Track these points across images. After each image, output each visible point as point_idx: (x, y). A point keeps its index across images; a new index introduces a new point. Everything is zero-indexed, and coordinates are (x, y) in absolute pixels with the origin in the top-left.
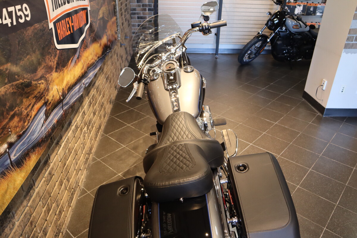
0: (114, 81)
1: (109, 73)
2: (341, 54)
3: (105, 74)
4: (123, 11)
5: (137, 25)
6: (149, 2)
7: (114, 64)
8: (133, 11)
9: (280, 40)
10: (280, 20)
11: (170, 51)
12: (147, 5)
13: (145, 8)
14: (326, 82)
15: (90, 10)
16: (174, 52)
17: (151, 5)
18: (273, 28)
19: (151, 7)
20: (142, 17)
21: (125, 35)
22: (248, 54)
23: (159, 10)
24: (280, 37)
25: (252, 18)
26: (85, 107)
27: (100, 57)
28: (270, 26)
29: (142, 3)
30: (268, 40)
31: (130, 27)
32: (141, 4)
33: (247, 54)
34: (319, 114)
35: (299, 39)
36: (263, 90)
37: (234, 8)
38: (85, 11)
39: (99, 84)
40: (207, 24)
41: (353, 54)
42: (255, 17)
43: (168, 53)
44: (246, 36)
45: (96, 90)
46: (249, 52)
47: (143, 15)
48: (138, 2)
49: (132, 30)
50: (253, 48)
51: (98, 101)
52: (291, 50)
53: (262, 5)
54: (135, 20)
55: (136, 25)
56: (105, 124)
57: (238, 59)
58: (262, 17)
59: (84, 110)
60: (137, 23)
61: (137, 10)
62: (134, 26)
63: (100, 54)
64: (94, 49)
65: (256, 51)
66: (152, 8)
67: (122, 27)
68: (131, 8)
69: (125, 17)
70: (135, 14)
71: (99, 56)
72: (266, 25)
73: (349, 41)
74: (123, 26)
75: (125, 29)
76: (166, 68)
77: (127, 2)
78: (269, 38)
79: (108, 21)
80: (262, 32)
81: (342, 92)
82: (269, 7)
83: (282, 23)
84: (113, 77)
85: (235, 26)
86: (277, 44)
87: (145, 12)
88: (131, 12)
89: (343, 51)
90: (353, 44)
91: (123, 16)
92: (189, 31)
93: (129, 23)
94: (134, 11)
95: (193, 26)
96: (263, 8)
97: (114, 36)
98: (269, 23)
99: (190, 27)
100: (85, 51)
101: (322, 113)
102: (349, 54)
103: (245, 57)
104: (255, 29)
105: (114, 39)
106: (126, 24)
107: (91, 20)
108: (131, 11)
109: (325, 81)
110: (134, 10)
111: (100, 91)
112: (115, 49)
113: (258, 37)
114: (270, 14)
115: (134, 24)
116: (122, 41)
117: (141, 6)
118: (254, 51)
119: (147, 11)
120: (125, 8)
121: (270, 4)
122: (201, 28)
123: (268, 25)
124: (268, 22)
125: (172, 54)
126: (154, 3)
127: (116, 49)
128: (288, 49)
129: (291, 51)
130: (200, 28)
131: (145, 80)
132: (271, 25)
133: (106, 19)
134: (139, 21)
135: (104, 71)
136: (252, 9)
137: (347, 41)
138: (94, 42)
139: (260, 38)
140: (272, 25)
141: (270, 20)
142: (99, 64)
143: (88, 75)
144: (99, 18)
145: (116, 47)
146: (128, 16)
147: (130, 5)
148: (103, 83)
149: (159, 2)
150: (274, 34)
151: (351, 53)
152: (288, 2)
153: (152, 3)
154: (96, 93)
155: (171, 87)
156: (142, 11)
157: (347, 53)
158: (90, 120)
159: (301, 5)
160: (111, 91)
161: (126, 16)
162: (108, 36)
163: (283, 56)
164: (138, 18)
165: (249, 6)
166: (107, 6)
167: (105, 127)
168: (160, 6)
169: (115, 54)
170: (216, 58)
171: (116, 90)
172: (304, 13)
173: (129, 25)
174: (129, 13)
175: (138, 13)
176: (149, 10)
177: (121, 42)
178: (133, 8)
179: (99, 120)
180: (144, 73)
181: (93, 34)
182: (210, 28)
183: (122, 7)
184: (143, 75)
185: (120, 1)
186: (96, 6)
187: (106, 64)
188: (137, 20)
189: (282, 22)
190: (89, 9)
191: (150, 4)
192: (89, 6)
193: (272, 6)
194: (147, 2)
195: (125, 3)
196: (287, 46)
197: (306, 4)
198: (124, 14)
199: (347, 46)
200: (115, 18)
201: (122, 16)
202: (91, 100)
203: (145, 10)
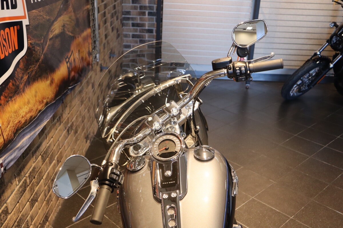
0: (83, 129)
1: (74, 119)
3: (66, 122)
4: (108, 16)
5: (131, 36)
6: (150, 2)
7: (85, 102)
8: (125, 15)
11: (170, 112)
12: (146, 6)
13: (143, 11)
15: (27, 26)
16: (177, 113)
17: (153, 7)
18: (339, 46)
19: (153, 10)
20: (139, 24)
21: (109, 52)
22: (298, 85)
23: (164, 15)
25: (304, 30)
26: (9, 201)
27: (51, 101)
28: (334, 43)
29: (140, 4)
30: (331, 66)
31: (119, 38)
32: (138, 5)
33: (295, 86)
36: (325, 147)
37: (276, 14)
38: (15, 27)
39: (50, 145)
40: (244, 65)
42: (308, 28)
43: (166, 116)
44: (294, 56)
45: (42, 156)
46: (299, 82)
47: (140, 21)
48: (133, 3)
49: (123, 43)
50: (306, 77)
51: (46, 173)
53: (321, 11)
54: (128, 28)
55: (129, 35)
56: (60, 207)
57: (282, 93)
58: (320, 29)
59: (6, 207)
60: (131, 32)
61: (131, 13)
62: (126, 36)
63: (50, 97)
64: (36, 92)
65: (310, 82)
66: (154, 12)
67: (104, 41)
68: (123, 10)
69: (111, 25)
70: (128, 19)
71: (48, 100)
72: (328, 41)
74: (107, 39)
75: (111, 44)
76: (159, 149)
77: (116, 3)
78: (332, 62)
79: (73, 38)
80: (320, 53)
82: (331, 13)
84: (83, 121)
85: (277, 40)
87: (144, 17)
88: (123, 16)
91: (108, 24)
92: (208, 76)
93: (118, 33)
94: (128, 15)
95: (216, 66)
96: (322, 15)
97: (86, 59)
98: (334, 40)
99: (211, 69)
100: (10, 102)
103: (293, 89)
104: (308, 46)
105: (85, 64)
106: (112, 35)
107: (30, 42)
108: (123, 14)
110: (128, 13)
111: (52, 155)
112: (89, 77)
113: (314, 60)
114: (335, 25)
115: (127, 34)
116: (105, 62)
117: (139, 8)
118: (307, 82)
119: (147, 16)
120: (113, 11)
121: (334, 9)
122: (231, 71)
123: (332, 42)
124: (332, 37)
125: (173, 117)
126: (158, 4)
127: (91, 77)
130: (229, 70)
131: (112, 180)
132: (336, 43)
133: (70, 34)
134: (134, 29)
135: (62, 120)
136: (304, 16)
138: (37, 80)
139: (318, 62)
140: (338, 42)
141: (335, 34)
142: (49, 114)
143: (16, 145)
144: (51, 36)
145: (91, 74)
146: (117, 23)
147: (122, 6)
148: (60, 140)
149: (164, 3)
150: (341, 56)
153: (155, 4)
154: (40, 164)
155: (165, 196)
156: (140, 15)
158: (20, 219)
160: (75, 147)
161: (114, 23)
162: (71, 64)
164: (133, 25)
165: (300, 12)
166: (73, 14)
167: (58, 213)
168: (165, 9)
169: (88, 85)
170: (247, 88)
171: (86, 142)
173: (118, 36)
174: (120, 18)
175: (133, 19)
176: (150, 14)
177: (103, 65)
178: (126, 10)
179: (45, 208)
180: (112, 164)
181: (35, 67)
182: (248, 72)
183: (106, 10)
184: (110, 168)
185: (103, 1)
186: (45, 17)
187: (68, 106)
188: (131, 27)
190: (26, 22)
191: (151, 6)
192: (26, 18)
193: (337, 11)
194: (147, 2)
195: (112, 4)
198: (109, 20)
200: (89, 31)
201: (106, 25)
202: (28, 181)
203: (144, 14)
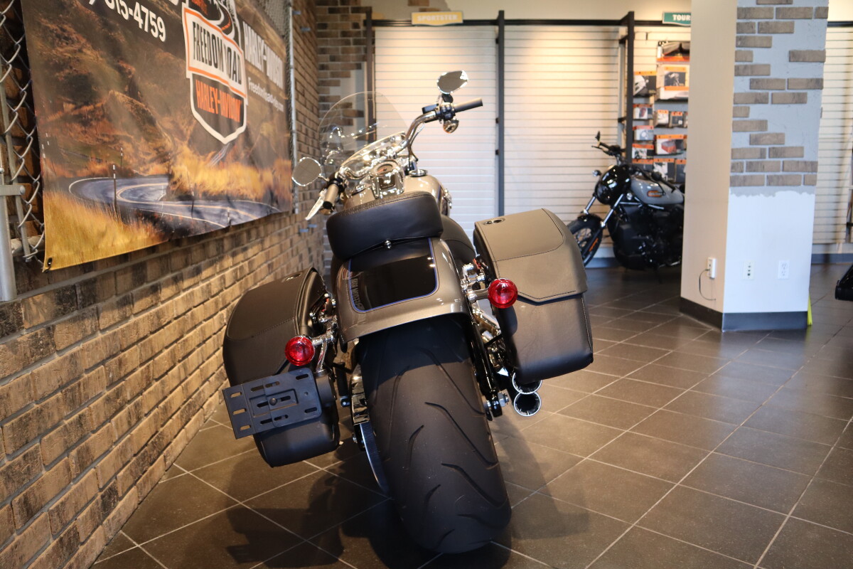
2: (727, 199)
9: (628, 223)
10: (620, 182)
14: (714, 261)
18: (608, 198)
24: (625, 216)
25: (569, 194)
27: (259, 200)
28: (601, 195)
30: (603, 224)
34: (713, 329)
35: (665, 218)
38: (239, 101)
41: (750, 197)
52: (654, 243)
63: (259, 194)
71: (258, 197)
72: (593, 195)
73: (736, 171)
76: (378, 171)
78: (603, 221)
80: (588, 211)
81: (749, 275)
82: (596, 162)
83: (624, 188)
86: (622, 230)
89: (730, 192)
90: (745, 177)
95: (426, 111)
96: (586, 165)
98: (600, 190)
101: (719, 326)
102: (744, 197)
109: (711, 261)
113: (581, 218)
114: (599, 173)
122: (438, 111)
123: (599, 195)
124: (597, 187)
128: (646, 241)
129: (654, 245)
131: (339, 180)
132: (604, 195)
133: (274, 149)
137: (732, 172)
138: (251, 165)
139: (586, 221)
140: (605, 192)
141: (600, 184)
144: (261, 132)
150: (612, 211)
151: (747, 195)
152: (636, 158)
157: (739, 194)
159: (664, 163)
163: (639, 255)
165: (560, 170)
172: (671, 179)
182: (453, 110)
189: (625, 186)
190: (246, 102)
196: (644, 235)
197: (672, 161)
199: (734, 182)
200: (289, 163)
